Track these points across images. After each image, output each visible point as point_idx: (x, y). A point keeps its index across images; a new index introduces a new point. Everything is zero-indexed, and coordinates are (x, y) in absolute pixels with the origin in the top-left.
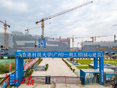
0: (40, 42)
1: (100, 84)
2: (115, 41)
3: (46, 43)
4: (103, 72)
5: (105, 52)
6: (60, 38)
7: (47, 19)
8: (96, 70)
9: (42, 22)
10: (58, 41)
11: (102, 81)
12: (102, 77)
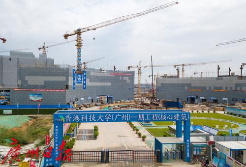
0: (76, 78)
1: (184, 161)
2: (218, 76)
3: (88, 80)
4: (190, 143)
5: (201, 98)
6: (115, 69)
7: (88, 30)
8: (180, 138)
9: (77, 35)
10: (111, 75)
11: (188, 156)
12: (188, 150)
